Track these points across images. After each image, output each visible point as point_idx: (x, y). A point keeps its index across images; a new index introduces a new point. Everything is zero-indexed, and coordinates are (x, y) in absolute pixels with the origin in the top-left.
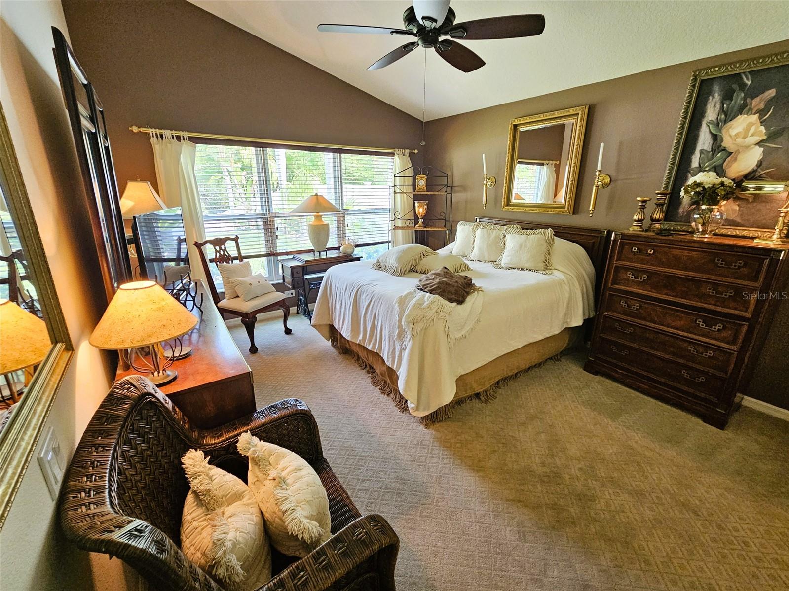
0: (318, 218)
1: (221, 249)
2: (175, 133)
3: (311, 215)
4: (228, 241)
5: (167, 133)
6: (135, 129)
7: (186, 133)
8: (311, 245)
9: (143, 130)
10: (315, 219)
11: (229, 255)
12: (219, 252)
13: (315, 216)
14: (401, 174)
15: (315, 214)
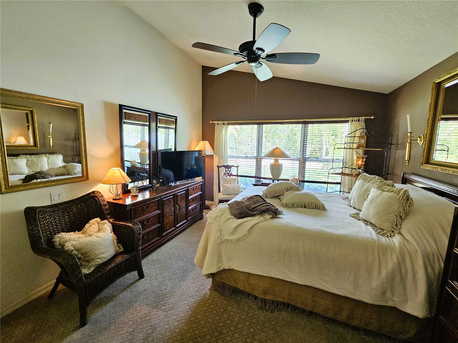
0: (276, 161)
1: (228, 170)
2: (223, 122)
3: (273, 159)
4: (233, 167)
5: (220, 122)
6: (211, 122)
7: (227, 121)
8: (271, 175)
9: (214, 122)
10: (275, 161)
11: (232, 174)
12: (227, 171)
13: (275, 160)
14: (349, 136)
15: (275, 158)
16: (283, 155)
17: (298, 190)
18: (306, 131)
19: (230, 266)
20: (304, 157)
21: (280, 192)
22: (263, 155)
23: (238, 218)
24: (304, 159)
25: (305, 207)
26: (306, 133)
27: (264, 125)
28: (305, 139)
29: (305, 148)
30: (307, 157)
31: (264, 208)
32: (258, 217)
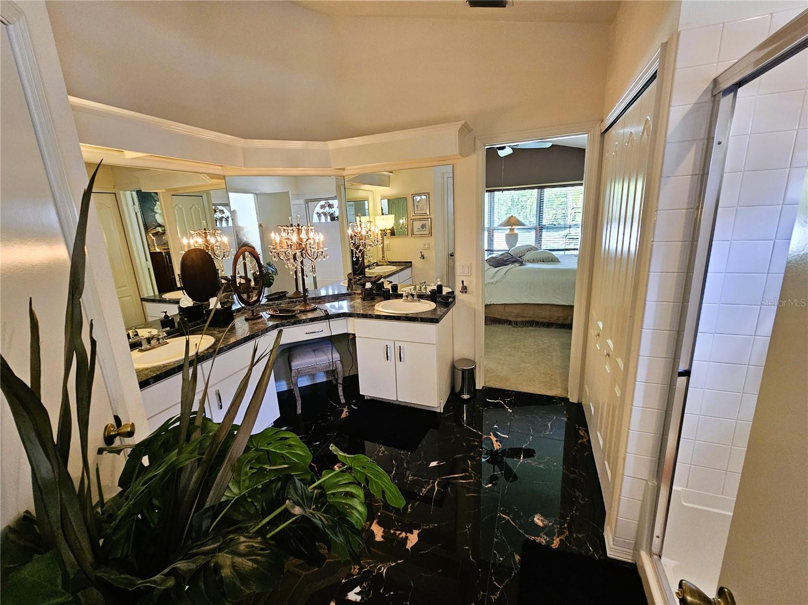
0: (512, 230)
3: (508, 228)
13: (510, 229)
15: (510, 227)
16: (519, 223)
17: (537, 249)
18: (542, 196)
19: (491, 302)
20: (541, 224)
21: (521, 253)
22: (496, 225)
23: (496, 267)
24: (541, 226)
25: (543, 261)
26: (542, 198)
27: (496, 192)
28: (541, 205)
29: (541, 214)
30: (543, 224)
31: (514, 260)
32: (510, 265)
